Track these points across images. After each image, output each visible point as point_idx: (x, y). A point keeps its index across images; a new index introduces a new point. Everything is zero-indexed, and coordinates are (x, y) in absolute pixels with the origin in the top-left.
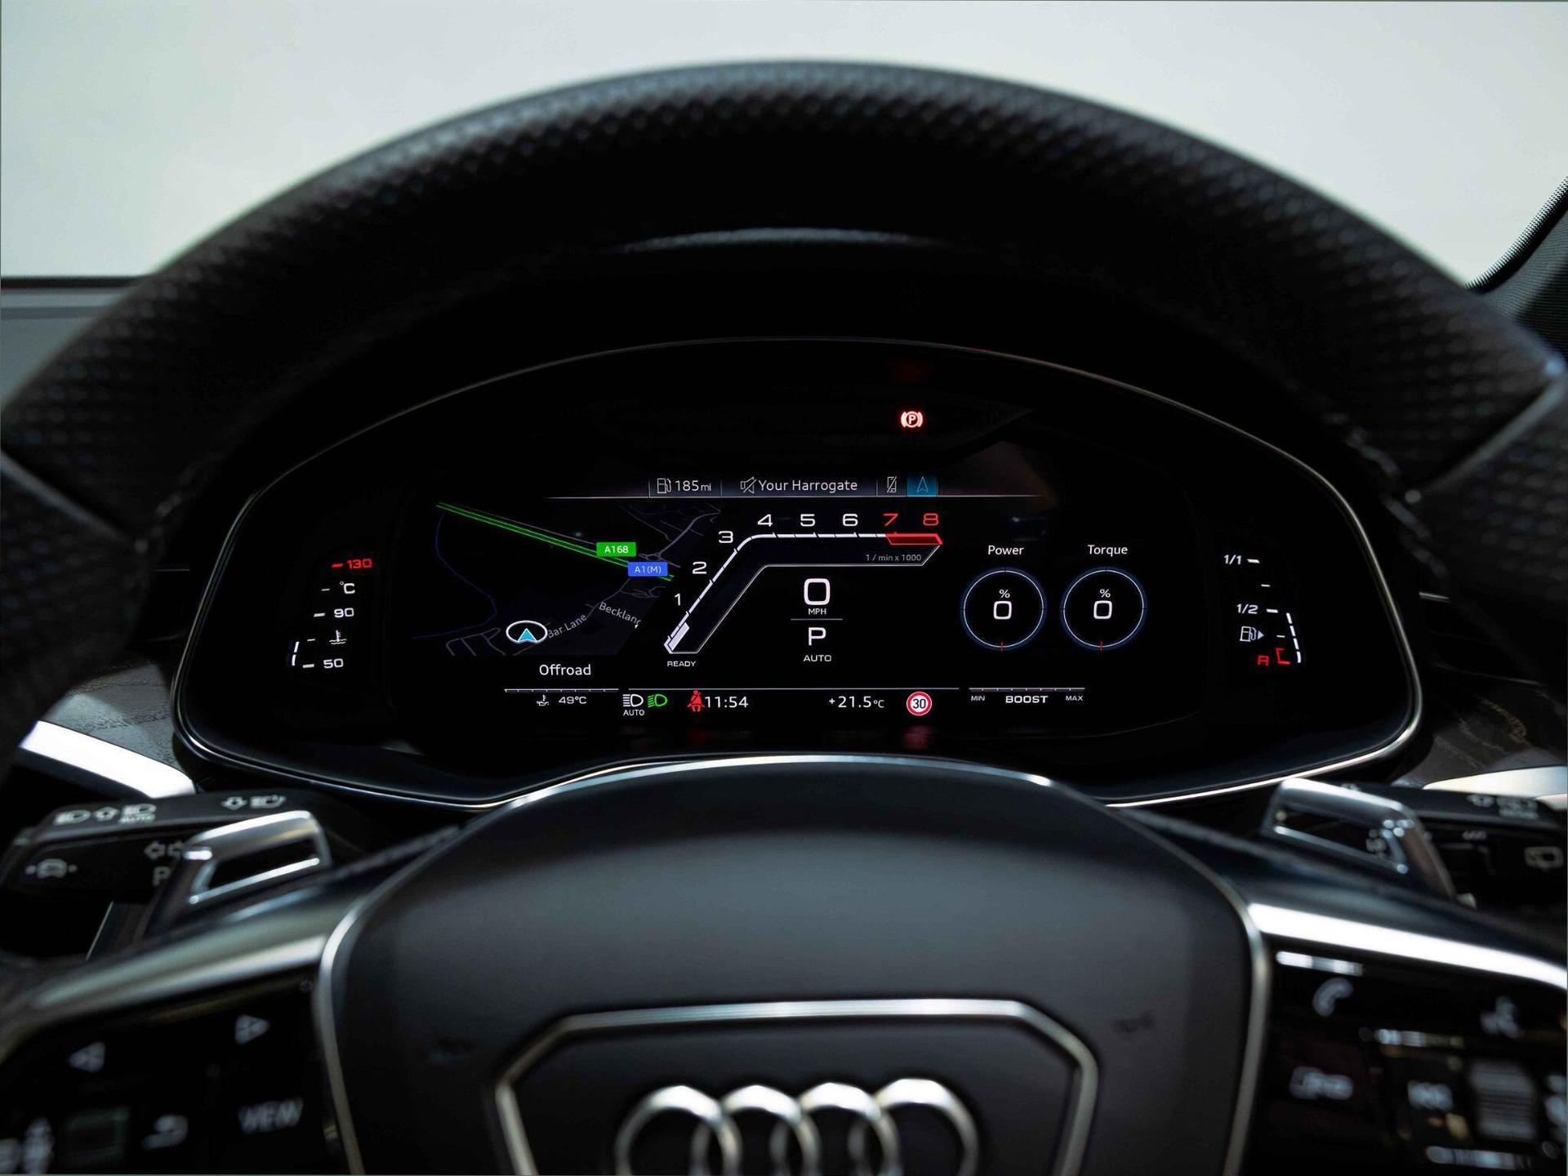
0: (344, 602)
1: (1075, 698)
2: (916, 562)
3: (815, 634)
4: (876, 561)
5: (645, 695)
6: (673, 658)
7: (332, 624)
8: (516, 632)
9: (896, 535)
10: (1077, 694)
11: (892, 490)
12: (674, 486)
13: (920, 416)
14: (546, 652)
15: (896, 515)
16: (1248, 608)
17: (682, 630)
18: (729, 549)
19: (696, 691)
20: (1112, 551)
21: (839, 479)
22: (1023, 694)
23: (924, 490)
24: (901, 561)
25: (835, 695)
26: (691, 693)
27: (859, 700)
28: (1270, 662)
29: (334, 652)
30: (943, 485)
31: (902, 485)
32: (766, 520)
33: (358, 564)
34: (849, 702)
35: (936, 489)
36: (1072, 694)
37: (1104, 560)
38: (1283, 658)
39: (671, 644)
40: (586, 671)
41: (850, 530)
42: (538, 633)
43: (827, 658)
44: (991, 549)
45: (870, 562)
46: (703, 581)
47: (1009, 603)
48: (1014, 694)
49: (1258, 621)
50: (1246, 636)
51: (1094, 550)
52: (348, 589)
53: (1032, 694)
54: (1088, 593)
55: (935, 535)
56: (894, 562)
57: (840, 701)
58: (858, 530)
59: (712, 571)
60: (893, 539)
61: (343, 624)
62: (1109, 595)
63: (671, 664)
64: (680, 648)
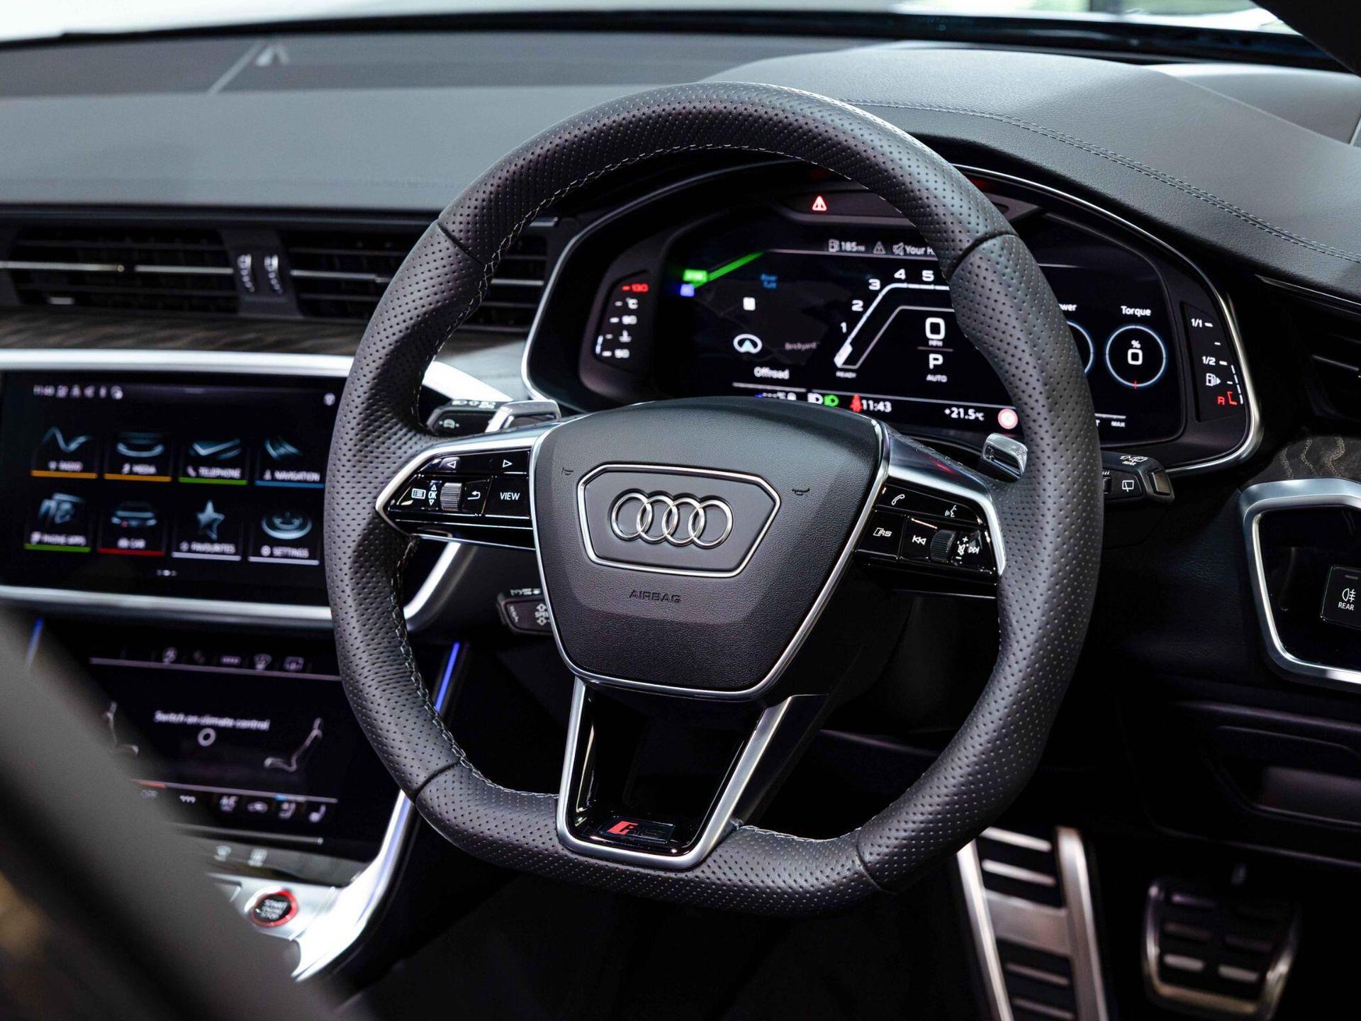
0: (630, 312)
1: (1118, 424)
3: (935, 360)
5: (823, 395)
6: (841, 370)
7: (621, 327)
8: (741, 343)
10: (1120, 421)
12: (841, 246)
14: (760, 360)
16: (1210, 360)
17: (846, 350)
18: (876, 293)
19: (856, 395)
20: (1139, 312)
25: (950, 407)
26: (852, 398)
27: (966, 413)
28: (1225, 402)
29: (623, 346)
32: (901, 274)
33: (639, 288)
34: (959, 413)
36: (1117, 420)
37: (1133, 319)
38: (1232, 400)
39: (840, 359)
40: (785, 375)
42: (754, 344)
43: (943, 379)
46: (860, 315)
49: (1216, 370)
50: (1210, 381)
51: (1126, 310)
52: (632, 303)
54: (1122, 345)
57: (952, 412)
59: (866, 307)
61: (629, 328)
62: (1139, 346)
63: (839, 374)
64: (845, 363)
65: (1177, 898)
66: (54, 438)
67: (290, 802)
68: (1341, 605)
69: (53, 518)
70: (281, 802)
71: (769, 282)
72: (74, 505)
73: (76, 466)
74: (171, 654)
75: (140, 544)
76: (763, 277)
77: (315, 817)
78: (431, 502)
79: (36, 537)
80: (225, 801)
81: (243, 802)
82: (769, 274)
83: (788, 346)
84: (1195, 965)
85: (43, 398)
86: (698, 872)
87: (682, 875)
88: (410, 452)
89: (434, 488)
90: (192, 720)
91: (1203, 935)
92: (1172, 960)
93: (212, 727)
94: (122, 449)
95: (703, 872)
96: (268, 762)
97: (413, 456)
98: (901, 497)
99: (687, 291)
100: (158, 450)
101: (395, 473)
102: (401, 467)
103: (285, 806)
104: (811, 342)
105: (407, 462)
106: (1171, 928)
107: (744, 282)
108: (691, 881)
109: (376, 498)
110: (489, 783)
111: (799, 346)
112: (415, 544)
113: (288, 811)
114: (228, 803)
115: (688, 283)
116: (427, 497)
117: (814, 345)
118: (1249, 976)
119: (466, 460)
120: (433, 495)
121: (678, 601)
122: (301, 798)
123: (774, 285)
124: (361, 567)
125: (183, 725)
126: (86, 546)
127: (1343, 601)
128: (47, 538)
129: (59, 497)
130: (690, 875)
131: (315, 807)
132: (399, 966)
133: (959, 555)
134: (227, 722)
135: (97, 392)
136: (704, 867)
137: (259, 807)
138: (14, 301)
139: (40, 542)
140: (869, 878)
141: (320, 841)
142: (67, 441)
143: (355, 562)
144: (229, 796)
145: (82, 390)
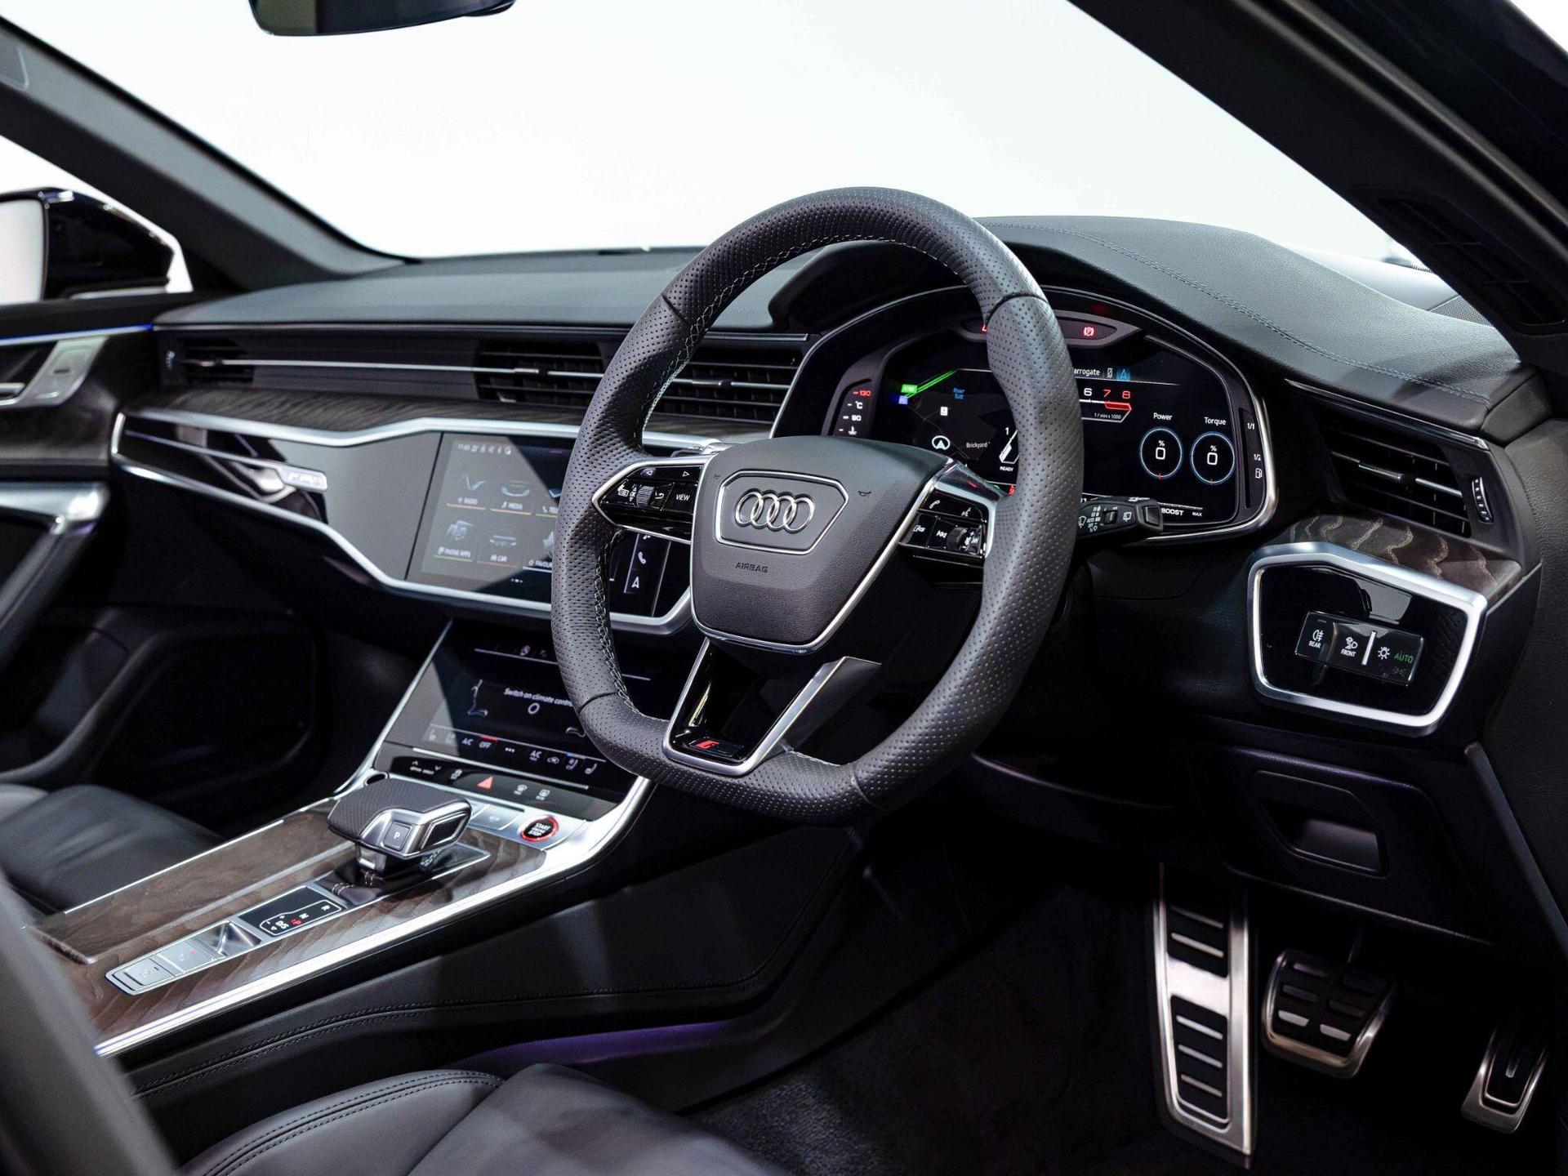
0: (857, 412)
1: (1197, 514)
2: (1118, 420)
4: (1099, 418)
6: (1004, 465)
7: (850, 423)
8: (937, 442)
9: (1109, 402)
10: (1199, 511)
11: (1110, 376)
13: (1092, 330)
15: (1110, 391)
16: (1258, 457)
17: (1008, 449)
19: (1013, 485)
20: (1217, 422)
21: (1091, 368)
22: (1171, 508)
23: (1124, 377)
24: (1111, 419)
26: (1010, 487)
30: (1133, 375)
31: (1115, 373)
33: (864, 393)
35: (1129, 377)
36: (1196, 511)
37: (1213, 427)
39: (1003, 457)
41: (1087, 398)
42: (945, 443)
44: (1156, 415)
45: (1096, 417)
47: (1164, 449)
48: (1166, 507)
50: (1258, 475)
51: (1208, 420)
52: (859, 405)
53: (1175, 508)
54: (1203, 448)
55: (1128, 404)
56: (1108, 419)
58: (1092, 398)
60: (1108, 405)
61: (856, 424)
62: (1215, 450)
63: (1002, 468)
64: (1005, 460)
65: (1297, 967)
66: (464, 480)
67: (575, 759)
68: (1311, 643)
69: (454, 537)
70: (570, 758)
71: (959, 394)
72: (468, 528)
73: (474, 501)
74: (526, 649)
75: (504, 559)
76: (955, 390)
77: (589, 771)
78: (631, 499)
79: (442, 549)
80: (533, 754)
81: (545, 755)
82: (960, 388)
83: (968, 445)
84: (1302, 1021)
85: (463, 451)
86: (746, 779)
87: (736, 781)
88: (624, 463)
89: (635, 489)
90: (528, 696)
91: (1313, 998)
92: (1283, 1015)
93: (539, 702)
94: (504, 490)
95: (750, 779)
96: (569, 729)
97: (625, 466)
98: (938, 502)
99: (903, 400)
100: (527, 492)
101: (611, 476)
102: (615, 473)
103: (571, 761)
104: (984, 442)
105: (620, 470)
106: (1287, 989)
107: (941, 394)
108: (740, 785)
109: (594, 493)
110: (635, 711)
111: (976, 445)
112: (622, 533)
113: (572, 765)
114: (535, 755)
115: (904, 394)
116: (629, 496)
117: (986, 445)
118: (1344, 1036)
119: (661, 471)
120: (633, 494)
121: (766, 571)
122: (583, 757)
123: (961, 397)
124: (576, 543)
125: (522, 698)
126: (470, 558)
127: (1313, 640)
128: (448, 551)
129: (460, 522)
130: (741, 781)
131: (590, 764)
132: (627, 890)
133: (965, 545)
134: (550, 700)
135: (496, 450)
136: (751, 775)
137: (554, 760)
138: (476, 396)
139: (443, 554)
140: (860, 790)
141: (587, 787)
142: (472, 484)
143: (572, 539)
144: (537, 750)
145: (487, 447)
